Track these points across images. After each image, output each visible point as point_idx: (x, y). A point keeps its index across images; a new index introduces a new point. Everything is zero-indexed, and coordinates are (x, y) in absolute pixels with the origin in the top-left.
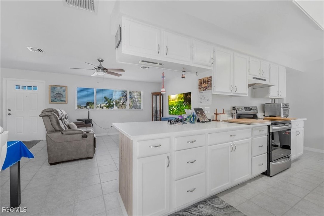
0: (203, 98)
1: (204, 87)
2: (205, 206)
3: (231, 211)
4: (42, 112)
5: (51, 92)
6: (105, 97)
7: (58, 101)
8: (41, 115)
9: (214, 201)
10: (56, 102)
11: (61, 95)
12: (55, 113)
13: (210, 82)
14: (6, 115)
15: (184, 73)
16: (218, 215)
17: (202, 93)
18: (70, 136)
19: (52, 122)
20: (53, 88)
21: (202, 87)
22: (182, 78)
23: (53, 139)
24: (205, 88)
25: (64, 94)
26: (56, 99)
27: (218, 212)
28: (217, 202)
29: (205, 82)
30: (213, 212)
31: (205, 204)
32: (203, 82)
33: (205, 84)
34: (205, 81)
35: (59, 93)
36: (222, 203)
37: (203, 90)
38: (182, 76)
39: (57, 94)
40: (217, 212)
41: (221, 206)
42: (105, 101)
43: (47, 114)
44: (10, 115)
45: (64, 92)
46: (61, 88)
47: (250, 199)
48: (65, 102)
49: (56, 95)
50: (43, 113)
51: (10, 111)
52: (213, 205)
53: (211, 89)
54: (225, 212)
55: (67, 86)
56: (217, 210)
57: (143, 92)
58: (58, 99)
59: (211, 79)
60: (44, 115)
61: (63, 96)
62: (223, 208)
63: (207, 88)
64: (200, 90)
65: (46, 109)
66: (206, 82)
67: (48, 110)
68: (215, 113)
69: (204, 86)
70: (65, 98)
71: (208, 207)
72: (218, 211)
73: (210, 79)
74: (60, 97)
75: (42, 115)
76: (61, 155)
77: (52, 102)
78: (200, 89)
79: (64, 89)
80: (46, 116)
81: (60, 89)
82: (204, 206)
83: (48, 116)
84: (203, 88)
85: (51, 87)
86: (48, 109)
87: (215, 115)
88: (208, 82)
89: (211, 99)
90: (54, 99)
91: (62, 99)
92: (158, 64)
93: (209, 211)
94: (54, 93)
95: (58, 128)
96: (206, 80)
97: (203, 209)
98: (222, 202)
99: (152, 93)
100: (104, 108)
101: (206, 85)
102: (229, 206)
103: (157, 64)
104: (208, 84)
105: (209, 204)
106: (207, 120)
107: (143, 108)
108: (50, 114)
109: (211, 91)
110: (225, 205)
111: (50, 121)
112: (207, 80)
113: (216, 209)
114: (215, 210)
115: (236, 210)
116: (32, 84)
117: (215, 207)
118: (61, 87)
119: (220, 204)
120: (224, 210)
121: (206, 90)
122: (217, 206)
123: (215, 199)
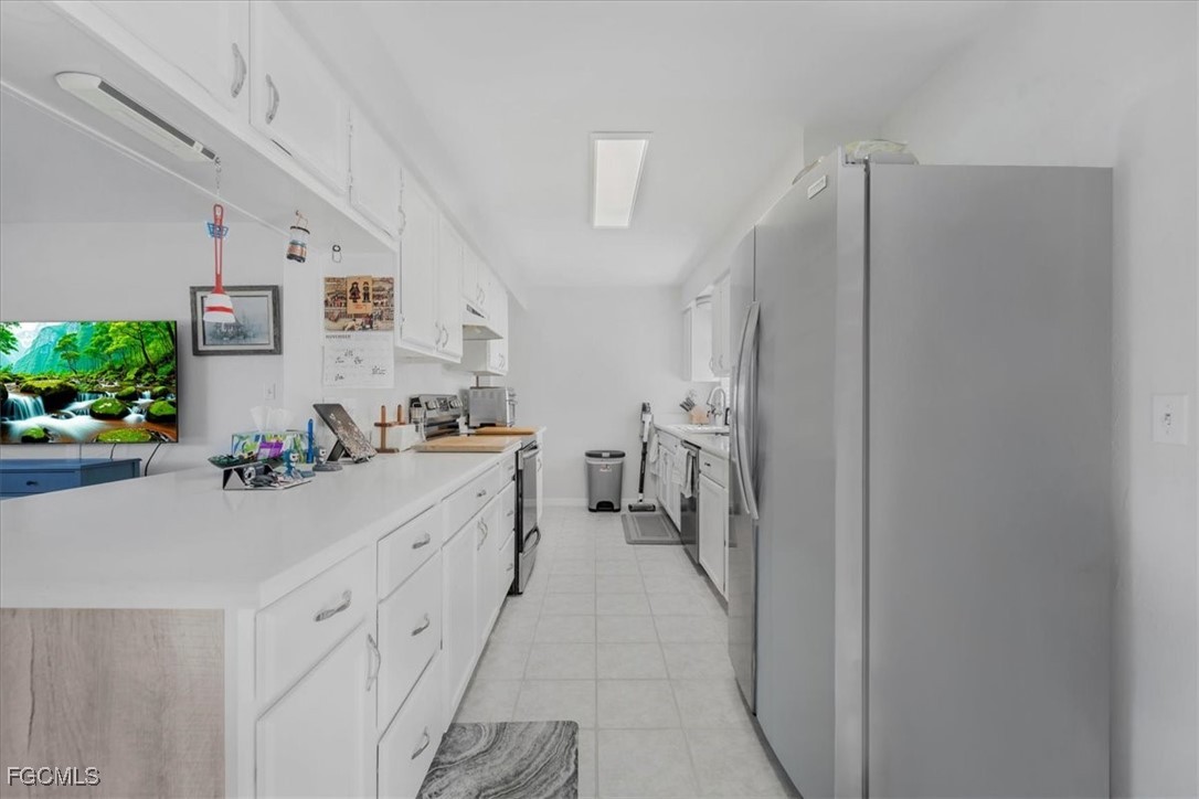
0: (350, 361)
1: (357, 316)
2: (445, 780)
3: (515, 736)
9: (455, 742)
13: (385, 300)
15: (300, 237)
16: (495, 773)
17: (343, 337)
21: (345, 315)
22: (291, 257)
24: (359, 321)
27: (490, 768)
28: (465, 739)
29: (361, 295)
30: (478, 776)
31: (438, 773)
32: (349, 295)
33: (360, 301)
34: (361, 289)
36: (480, 731)
37: (352, 329)
38: (290, 249)
40: (487, 767)
41: (482, 743)
47: (524, 674)
52: (463, 755)
53: (392, 328)
54: (506, 752)
56: (485, 763)
59: (392, 289)
62: (494, 743)
63: (369, 322)
64: (332, 324)
66: (366, 295)
68: (380, 421)
69: (358, 311)
71: (452, 774)
72: (489, 764)
73: (387, 287)
78: (336, 320)
82: (440, 781)
84: (349, 316)
87: (379, 429)
88: (374, 296)
89: (389, 364)
92: (197, 147)
93: (468, 784)
96: (366, 289)
97: (445, 791)
98: (476, 728)
101: (368, 308)
102: (502, 728)
103: (191, 142)
104: (376, 304)
105: (450, 763)
106: (371, 452)
109: (389, 334)
110: (491, 731)
112: (371, 287)
113: (480, 761)
114: (479, 768)
115: (523, 727)
117: (474, 758)
119: (478, 740)
120: (499, 748)
121: (364, 328)
122: (474, 751)
123: (454, 734)
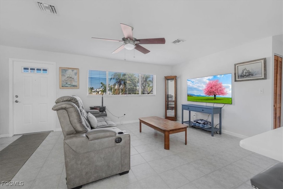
4: (56, 103)
5: (62, 75)
6: (101, 83)
7: (69, 86)
8: (55, 108)
10: (67, 87)
11: (72, 78)
12: (74, 103)
14: (13, 102)
18: (99, 140)
19: (71, 119)
20: (63, 70)
23: (74, 148)
25: (75, 77)
26: (67, 83)
35: (71, 76)
39: (68, 77)
42: (101, 86)
43: (64, 106)
44: (17, 102)
45: (76, 75)
46: (73, 71)
48: (77, 87)
49: (67, 79)
50: (58, 104)
51: (17, 97)
55: (78, 69)
57: (155, 76)
58: (69, 83)
60: (60, 107)
61: (75, 80)
65: (61, 98)
67: (65, 100)
70: (77, 82)
74: (71, 81)
75: (57, 108)
76: (87, 173)
77: (63, 87)
79: (76, 72)
80: (62, 109)
81: (71, 72)
83: (65, 109)
85: (62, 69)
86: (64, 97)
90: (65, 83)
91: (74, 84)
94: (65, 76)
95: (79, 128)
99: (165, 77)
100: (100, 92)
107: (155, 93)
108: (68, 106)
111: (68, 116)
116: (42, 66)
118: (73, 69)
